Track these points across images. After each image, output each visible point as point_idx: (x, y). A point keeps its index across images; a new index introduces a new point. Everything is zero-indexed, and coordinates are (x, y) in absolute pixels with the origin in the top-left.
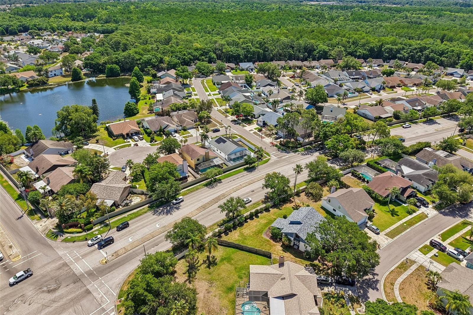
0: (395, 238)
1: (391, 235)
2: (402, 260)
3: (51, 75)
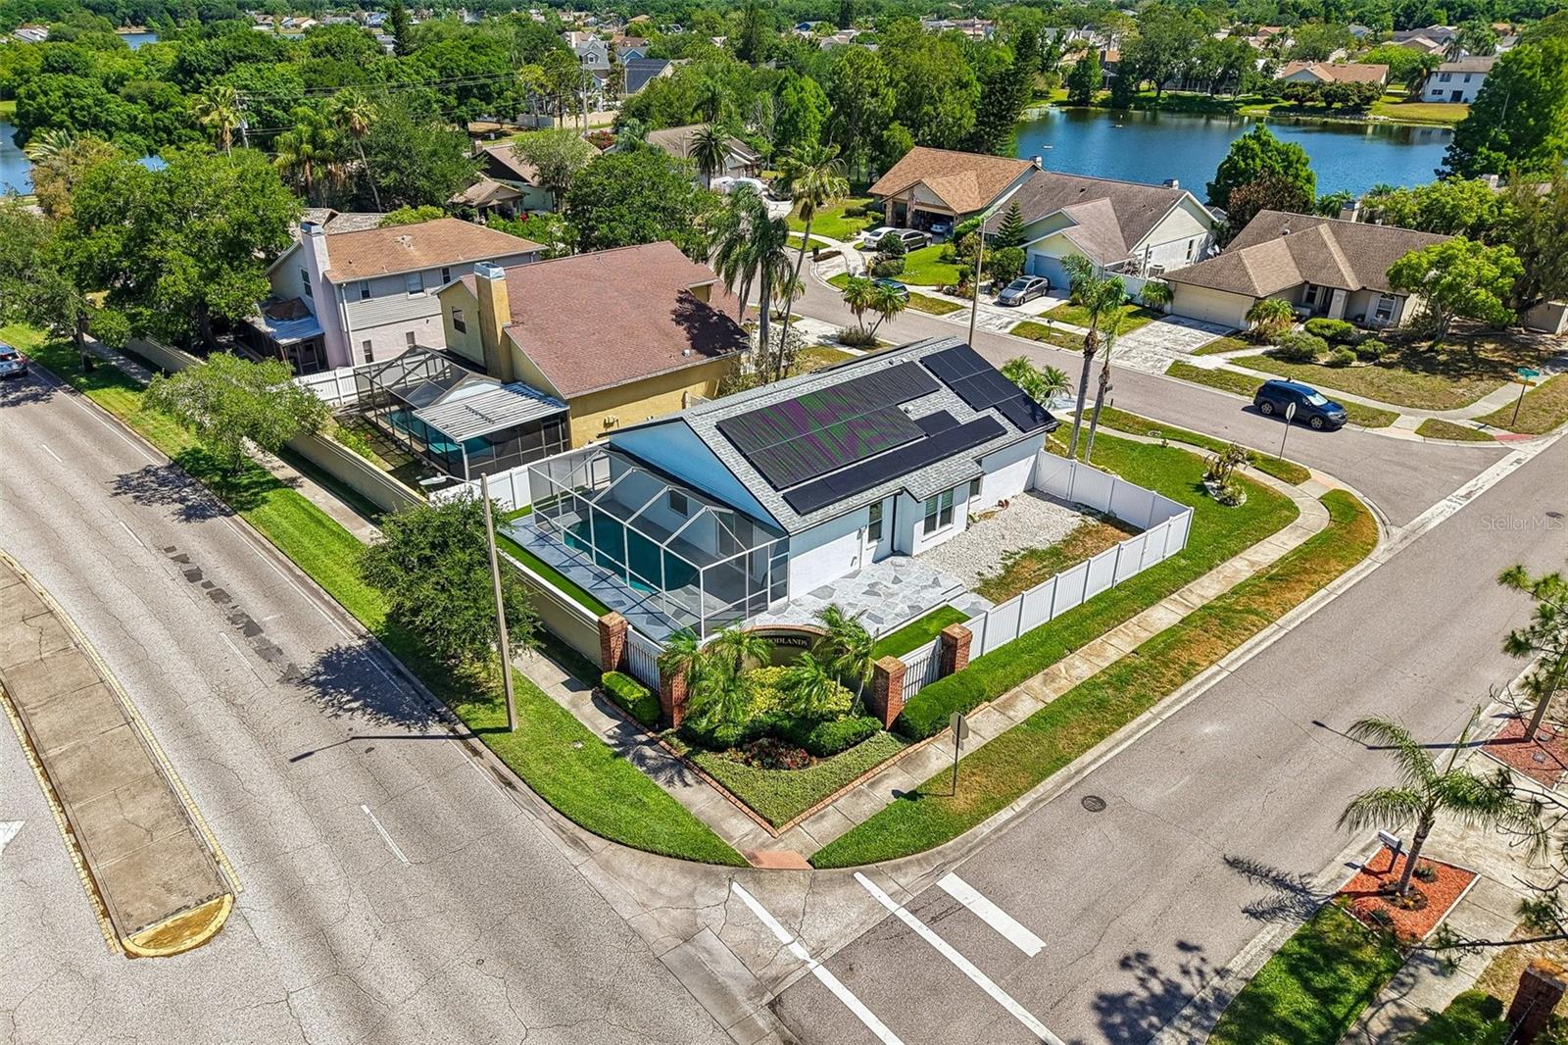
3: (1434, 92)
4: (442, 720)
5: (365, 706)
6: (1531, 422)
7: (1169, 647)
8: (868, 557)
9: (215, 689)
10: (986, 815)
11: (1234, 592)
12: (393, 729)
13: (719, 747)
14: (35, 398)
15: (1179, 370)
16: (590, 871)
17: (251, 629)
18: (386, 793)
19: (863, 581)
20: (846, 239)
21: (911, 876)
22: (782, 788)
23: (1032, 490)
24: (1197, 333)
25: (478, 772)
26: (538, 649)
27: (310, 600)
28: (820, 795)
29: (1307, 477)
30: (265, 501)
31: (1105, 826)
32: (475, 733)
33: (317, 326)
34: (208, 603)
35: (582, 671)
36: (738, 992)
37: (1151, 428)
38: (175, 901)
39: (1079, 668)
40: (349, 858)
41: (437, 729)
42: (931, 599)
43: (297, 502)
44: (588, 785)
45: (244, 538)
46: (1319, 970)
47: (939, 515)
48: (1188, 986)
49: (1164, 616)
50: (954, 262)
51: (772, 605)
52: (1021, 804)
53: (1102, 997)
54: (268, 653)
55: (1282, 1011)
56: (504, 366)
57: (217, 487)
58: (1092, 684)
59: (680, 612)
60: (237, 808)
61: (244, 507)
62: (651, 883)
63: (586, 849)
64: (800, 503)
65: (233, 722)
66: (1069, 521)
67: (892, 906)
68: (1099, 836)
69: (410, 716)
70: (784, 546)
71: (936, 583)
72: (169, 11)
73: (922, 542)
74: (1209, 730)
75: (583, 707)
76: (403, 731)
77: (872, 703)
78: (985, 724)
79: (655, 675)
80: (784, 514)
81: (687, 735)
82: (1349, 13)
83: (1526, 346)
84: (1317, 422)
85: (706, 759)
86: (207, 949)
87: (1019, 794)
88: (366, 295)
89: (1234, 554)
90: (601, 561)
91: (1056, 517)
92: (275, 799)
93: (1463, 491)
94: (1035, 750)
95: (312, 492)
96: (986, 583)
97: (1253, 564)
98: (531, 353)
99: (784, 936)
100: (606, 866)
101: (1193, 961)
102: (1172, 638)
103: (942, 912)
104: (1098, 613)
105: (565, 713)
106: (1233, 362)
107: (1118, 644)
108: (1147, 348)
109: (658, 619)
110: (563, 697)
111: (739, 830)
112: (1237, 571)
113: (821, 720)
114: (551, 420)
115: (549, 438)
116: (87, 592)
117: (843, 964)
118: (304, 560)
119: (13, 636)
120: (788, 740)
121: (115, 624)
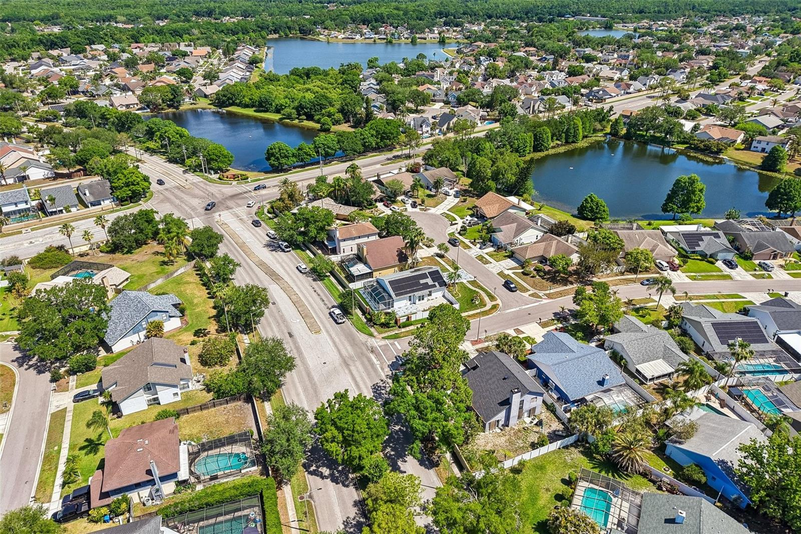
0: (48, 418)
1: (59, 417)
2: (13, 405)
3: (754, 147)
6: (554, 296)
8: (409, 303)
9: (319, 308)
10: (404, 337)
13: (377, 325)
15: (500, 273)
17: (323, 301)
20: (462, 218)
21: (392, 341)
22: (382, 330)
23: (442, 296)
24: (514, 263)
25: (349, 323)
26: (360, 310)
27: (331, 297)
28: (386, 332)
29: (496, 300)
30: (325, 279)
32: (350, 319)
33: (335, 244)
34: (317, 296)
35: (364, 313)
36: (369, 347)
37: (479, 286)
38: (316, 330)
43: (330, 280)
44: (360, 326)
45: (322, 285)
47: (421, 298)
50: (479, 232)
51: (390, 308)
53: (405, 353)
54: (325, 304)
56: (365, 261)
57: (318, 275)
61: (321, 280)
62: (364, 336)
63: (358, 332)
64: (397, 295)
65: (321, 313)
67: (388, 343)
70: (394, 301)
73: (417, 302)
75: (363, 318)
77: (396, 322)
78: (410, 328)
79: (373, 315)
80: (395, 296)
81: (374, 323)
83: (583, 278)
84: (511, 290)
85: (374, 326)
86: (319, 334)
87: (409, 336)
88: (344, 241)
89: (467, 312)
90: (371, 298)
92: (326, 322)
93: (520, 307)
95: (332, 278)
96: (424, 310)
98: (369, 260)
99: (376, 343)
100: (360, 334)
103: (393, 344)
105: (361, 318)
106: (513, 273)
108: (499, 266)
109: (376, 308)
110: (361, 316)
111: (376, 334)
113: (388, 324)
114: (370, 273)
115: (370, 275)
116: (301, 291)
117: (380, 347)
118: (330, 291)
119: (293, 297)
120: (385, 325)
121: (305, 297)
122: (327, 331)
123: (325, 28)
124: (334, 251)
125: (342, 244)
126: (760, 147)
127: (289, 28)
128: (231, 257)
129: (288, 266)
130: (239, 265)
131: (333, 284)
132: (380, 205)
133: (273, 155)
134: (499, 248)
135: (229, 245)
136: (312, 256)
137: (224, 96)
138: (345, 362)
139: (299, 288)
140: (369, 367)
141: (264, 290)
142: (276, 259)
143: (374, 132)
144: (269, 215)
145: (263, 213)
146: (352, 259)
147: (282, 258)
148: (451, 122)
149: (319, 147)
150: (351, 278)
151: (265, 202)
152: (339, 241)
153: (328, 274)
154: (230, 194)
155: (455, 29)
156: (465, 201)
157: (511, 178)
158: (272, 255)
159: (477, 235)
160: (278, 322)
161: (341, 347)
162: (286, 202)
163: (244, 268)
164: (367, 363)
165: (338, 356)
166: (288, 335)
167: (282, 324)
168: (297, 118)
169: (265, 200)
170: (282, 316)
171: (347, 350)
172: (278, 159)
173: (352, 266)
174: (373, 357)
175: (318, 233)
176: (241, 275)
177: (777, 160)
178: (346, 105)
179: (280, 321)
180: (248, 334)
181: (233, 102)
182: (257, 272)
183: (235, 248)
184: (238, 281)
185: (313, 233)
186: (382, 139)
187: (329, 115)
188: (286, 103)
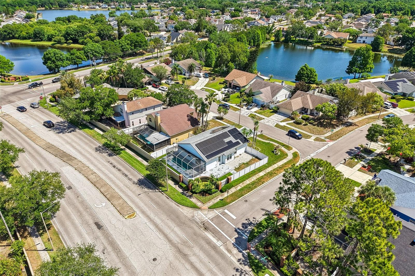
3: (359, 41)
4: (157, 189)
5: (146, 187)
6: (334, 138)
7: (261, 179)
8: (218, 164)
9: (124, 185)
10: (231, 202)
11: (273, 170)
12: (151, 191)
13: (196, 193)
14: (73, 131)
15: (277, 126)
16: (180, 209)
17: (126, 176)
18: (152, 199)
19: (217, 168)
20: (219, 90)
21: (221, 210)
22: (205, 199)
23: (245, 152)
24: (283, 117)
25: (163, 197)
26: (171, 180)
27: (134, 171)
28: (210, 200)
29: (292, 149)
30: (121, 153)
31: (247, 204)
32: (162, 191)
33: (124, 118)
34: (118, 171)
35: (176, 182)
36: (199, 223)
37: (268, 139)
38: (129, 213)
39: (248, 182)
40: (149, 207)
41: (157, 191)
42: (227, 171)
43: (126, 153)
44: (179, 198)
45: (120, 160)
46: (268, 220)
47: (229, 157)
48: (253, 222)
49: (262, 174)
50: (240, 98)
51: (204, 172)
52: (236, 201)
53: (243, 223)
54: (130, 179)
55: (263, 225)
56: (159, 129)
57: (112, 150)
58: (249, 184)
59: (190, 173)
60: (133, 202)
61: (117, 154)
62: (188, 210)
63: (179, 207)
64: (208, 157)
65: (128, 190)
66: (250, 157)
67: (218, 213)
68: (246, 205)
69: (153, 189)
70: (205, 164)
71: (228, 168)
72: (51, 3)
73: (226, 162)
74: (264, 191)
75: (177, 187)
76: (152, 191)
77: (217, 187)
78: (233, 190)
79: (187, 183)
80: (205, 159)
81: (192, 192)
82: (350, 9)
83: (341, 121)
84: (297, 138)
85: (194, 195)
86: (135, 218)
87: (236, 200)
88: (133, 114)
89: (275, 163)
90: (178, 165)
91: (248, 157)
92: (137, 200)
93: (316, 152)
94: (239, 194)
95: (128, 151)
96: (236, 168)
97: (278, 165)
98: (164, 127)
99: (205, 217)
100: (182, 209)
101: (254, 220)
102: (262, 177)
103: (224, 214)
104: (252, 173)
105: (175, 188)
106: (287, 124)
107: (254, 178)
108: (272, 120)
109: (187, 174)
110: (174, 186)
111: (199, 204)
112: (275, 166)
113: (210, 190)
114: (168, 140)
115: (167, 142)
116: (99, 169)
117: (212, 220)
118: (131, 164)
119: (92, 177)
120: (206, 192)
121: (106, 175)
122: (143, 212)
123: (75, 4)
124: (123, 125)
125: (131, 117)
126: (362, 40)
127: (52, 4)
128: (12, 143)
129: (79, 145)
130: (21, 150)
131: (131, 156)
132: (150, 88)
133: (49, 59)
134: (263, 107)
135: (12, 133)
136: (101, 133)
137: (5, 31)
138: (179, 251)
139: (95, 166)
140: (213, 253)
141: (56, 175)
142: (64, 140)
143: (129, 42)
144: (52, 104)
145: (46, 103)
146: (146, 129)
147: (70, 138)
148: (179, 37)
149: (88, 52)
150: (151, 148)
151: (46, 95)
152: (128, 114)
153: (123, 147)
154: (12, 91)
155: (155, 3)
156: (214, 79)
157: (244, 59)
158: (60, 137)
159: (239, 100)
160: (79, 211)
161: (167, 231)
162: (67, 89)
163: (30, 153)
164: (207, 247)
165: (168, 246)
166: (95, 227)
167: (84, 213)
168: (66, 43)
169: (46, 93)
170: (83, 203)
171: (175, 233)
172: (54, 62)
173: (148, 136)
174: (209, 235)
175: (105, 110)
176: (27, 161)
177: (379, 45)
178: (101, 30)
179: (81, 209)
180: (41, 235)
181: (13, 36)
182: (45, 156)
183: (19, 135)
184: (25, 168)
185: (100, 110)
186: (135, 46)
187: (91, 38)
188: (56, 34)
